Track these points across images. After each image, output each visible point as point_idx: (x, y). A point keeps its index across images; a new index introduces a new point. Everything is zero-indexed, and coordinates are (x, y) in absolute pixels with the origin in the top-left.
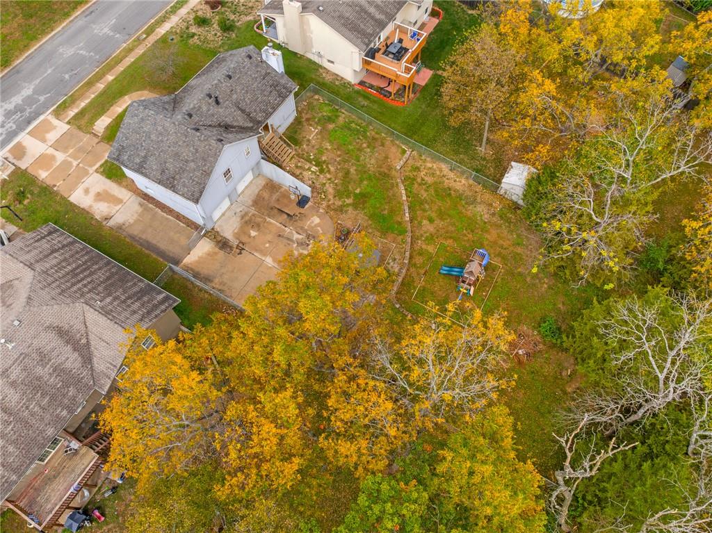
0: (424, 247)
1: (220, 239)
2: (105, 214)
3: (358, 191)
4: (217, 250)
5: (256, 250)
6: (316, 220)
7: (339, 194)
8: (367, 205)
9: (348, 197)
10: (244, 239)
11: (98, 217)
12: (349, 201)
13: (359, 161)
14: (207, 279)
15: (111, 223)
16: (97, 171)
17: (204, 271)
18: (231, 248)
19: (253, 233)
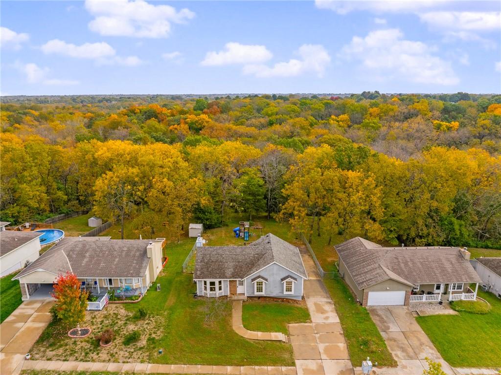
2: (329, 305)
11: (333, 306)
15: (330, 300)
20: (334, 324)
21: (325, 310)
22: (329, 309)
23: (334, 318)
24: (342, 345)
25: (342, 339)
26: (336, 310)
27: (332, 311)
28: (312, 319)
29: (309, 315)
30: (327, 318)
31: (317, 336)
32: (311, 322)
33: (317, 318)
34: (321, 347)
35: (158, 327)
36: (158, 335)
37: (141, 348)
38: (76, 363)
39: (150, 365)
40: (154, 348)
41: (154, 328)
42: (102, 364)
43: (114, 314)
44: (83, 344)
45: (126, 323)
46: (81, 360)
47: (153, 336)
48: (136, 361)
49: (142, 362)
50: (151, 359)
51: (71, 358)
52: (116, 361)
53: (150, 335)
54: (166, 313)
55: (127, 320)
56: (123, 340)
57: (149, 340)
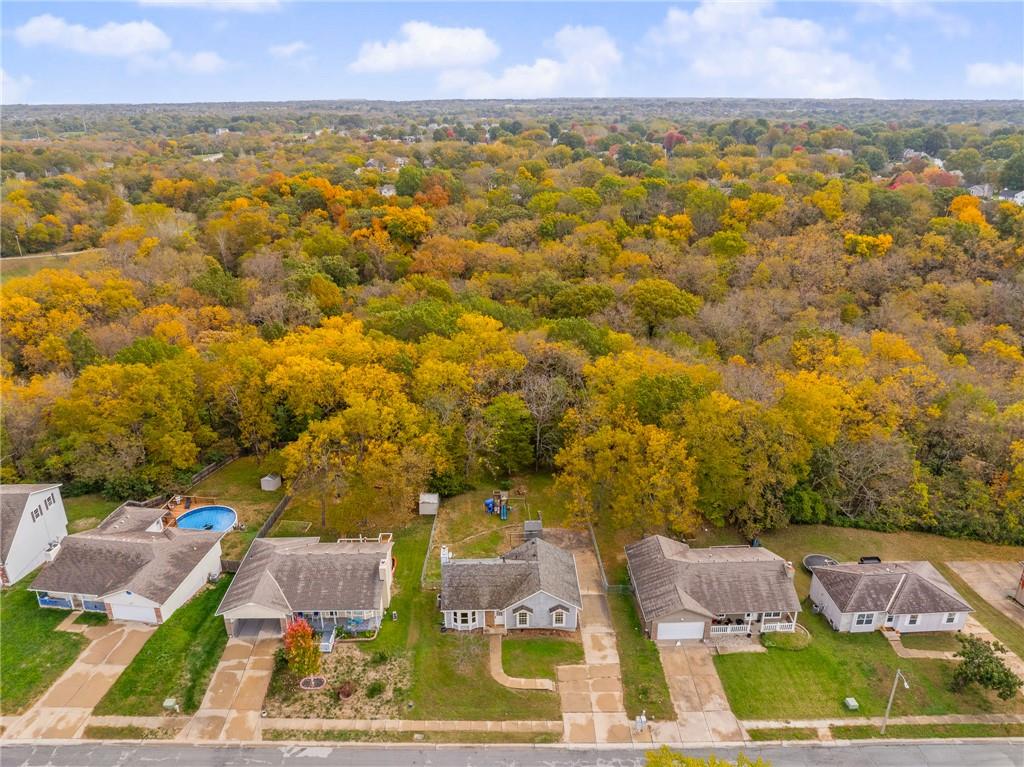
11: (614, 639)
15: (611, 631)
20: (611, 666)
21: (602, 645)
22: (609, 642)
23: (613, 658)
24: (618, 694)
25: (619, 685)
26: (617, 646)
27: (612, 647)
28: (587, 660)
29: (583, 653)
30: (604, 657)
31: (591, 682)
32: (585, 663)
33: (592, 657)
34: (594, 696)
35: (403, 673)
36: (406, 684)
37: (388, 702)
38: (318, 721)
39: (401, 722)
40: (403, 700)
41: (399, 675)
43: (348, 657)
44: (321, 697)
45: (364, 670)
46: (324, 717)
47: (399, 685)
48: (384, 718)
49: (392, 718)
50: (401, 715)
51: (311, 715)
52: (363, 717)
53: (396, 684)
54: (409, 654)
55: (365, 665)
56: (365, 691)
57: (395, 690)
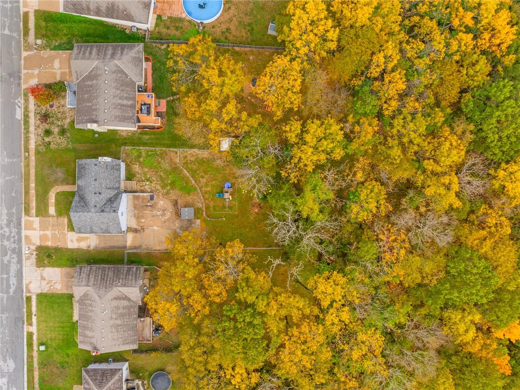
0: (206, 190)
1: (133, 230)
2: (86, 246)
3: (169, 182)
4: (135, 234)
5: (149, 227)
6: (162, 202)
7: (163, 187)
8: (176, 186)
9: (167, 186)
10: (142, 225)
12: (169, 188)
13: (162, 168)
14: (140, 247)
15: (92, 248)
16: (68, 231)
17: (137, 244)
18: (139, 230)
19: (143, 221)
23: (72, 245)
24: (49, 244)
25: (55, 245)
30: (72, 241)
33: (72, 235)
36: (52, 146)
37: (43, 139)
40: (45, 146)
41: (57, 143)
42: (34, 123)
48: (36, 139)
49: (35, 142)
50: (37, 146)
51: (36, 107)
52: (36, 129)
54: (69, 146)
56: (48, 128)
57: (50, 142)
